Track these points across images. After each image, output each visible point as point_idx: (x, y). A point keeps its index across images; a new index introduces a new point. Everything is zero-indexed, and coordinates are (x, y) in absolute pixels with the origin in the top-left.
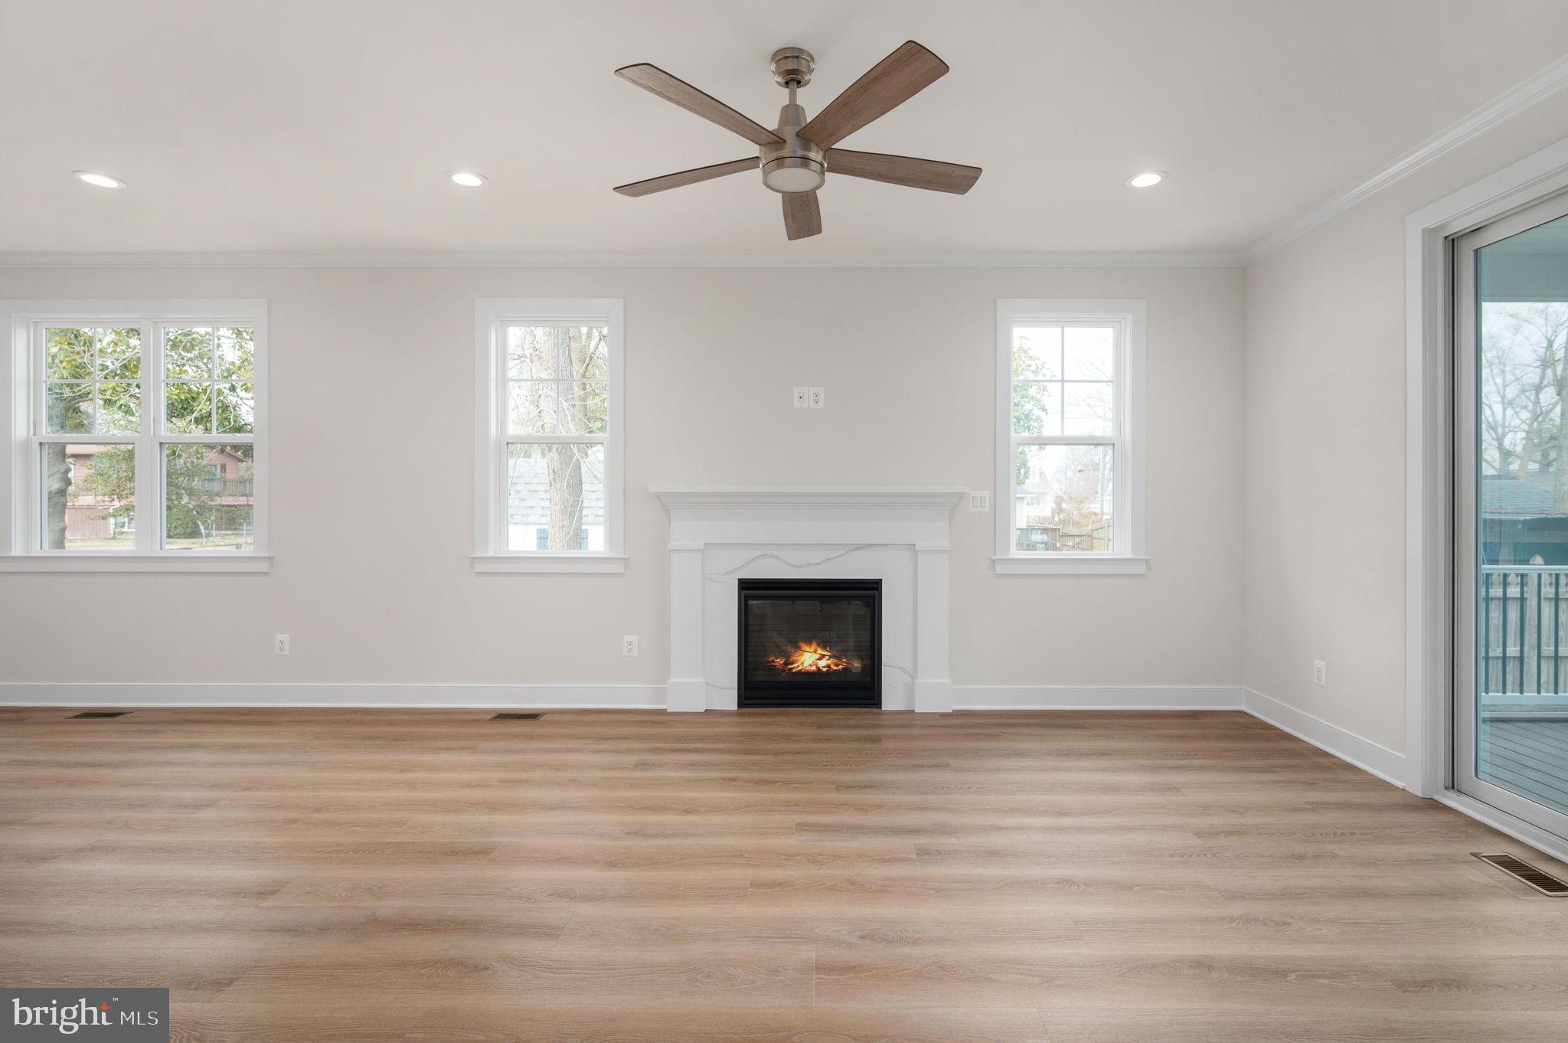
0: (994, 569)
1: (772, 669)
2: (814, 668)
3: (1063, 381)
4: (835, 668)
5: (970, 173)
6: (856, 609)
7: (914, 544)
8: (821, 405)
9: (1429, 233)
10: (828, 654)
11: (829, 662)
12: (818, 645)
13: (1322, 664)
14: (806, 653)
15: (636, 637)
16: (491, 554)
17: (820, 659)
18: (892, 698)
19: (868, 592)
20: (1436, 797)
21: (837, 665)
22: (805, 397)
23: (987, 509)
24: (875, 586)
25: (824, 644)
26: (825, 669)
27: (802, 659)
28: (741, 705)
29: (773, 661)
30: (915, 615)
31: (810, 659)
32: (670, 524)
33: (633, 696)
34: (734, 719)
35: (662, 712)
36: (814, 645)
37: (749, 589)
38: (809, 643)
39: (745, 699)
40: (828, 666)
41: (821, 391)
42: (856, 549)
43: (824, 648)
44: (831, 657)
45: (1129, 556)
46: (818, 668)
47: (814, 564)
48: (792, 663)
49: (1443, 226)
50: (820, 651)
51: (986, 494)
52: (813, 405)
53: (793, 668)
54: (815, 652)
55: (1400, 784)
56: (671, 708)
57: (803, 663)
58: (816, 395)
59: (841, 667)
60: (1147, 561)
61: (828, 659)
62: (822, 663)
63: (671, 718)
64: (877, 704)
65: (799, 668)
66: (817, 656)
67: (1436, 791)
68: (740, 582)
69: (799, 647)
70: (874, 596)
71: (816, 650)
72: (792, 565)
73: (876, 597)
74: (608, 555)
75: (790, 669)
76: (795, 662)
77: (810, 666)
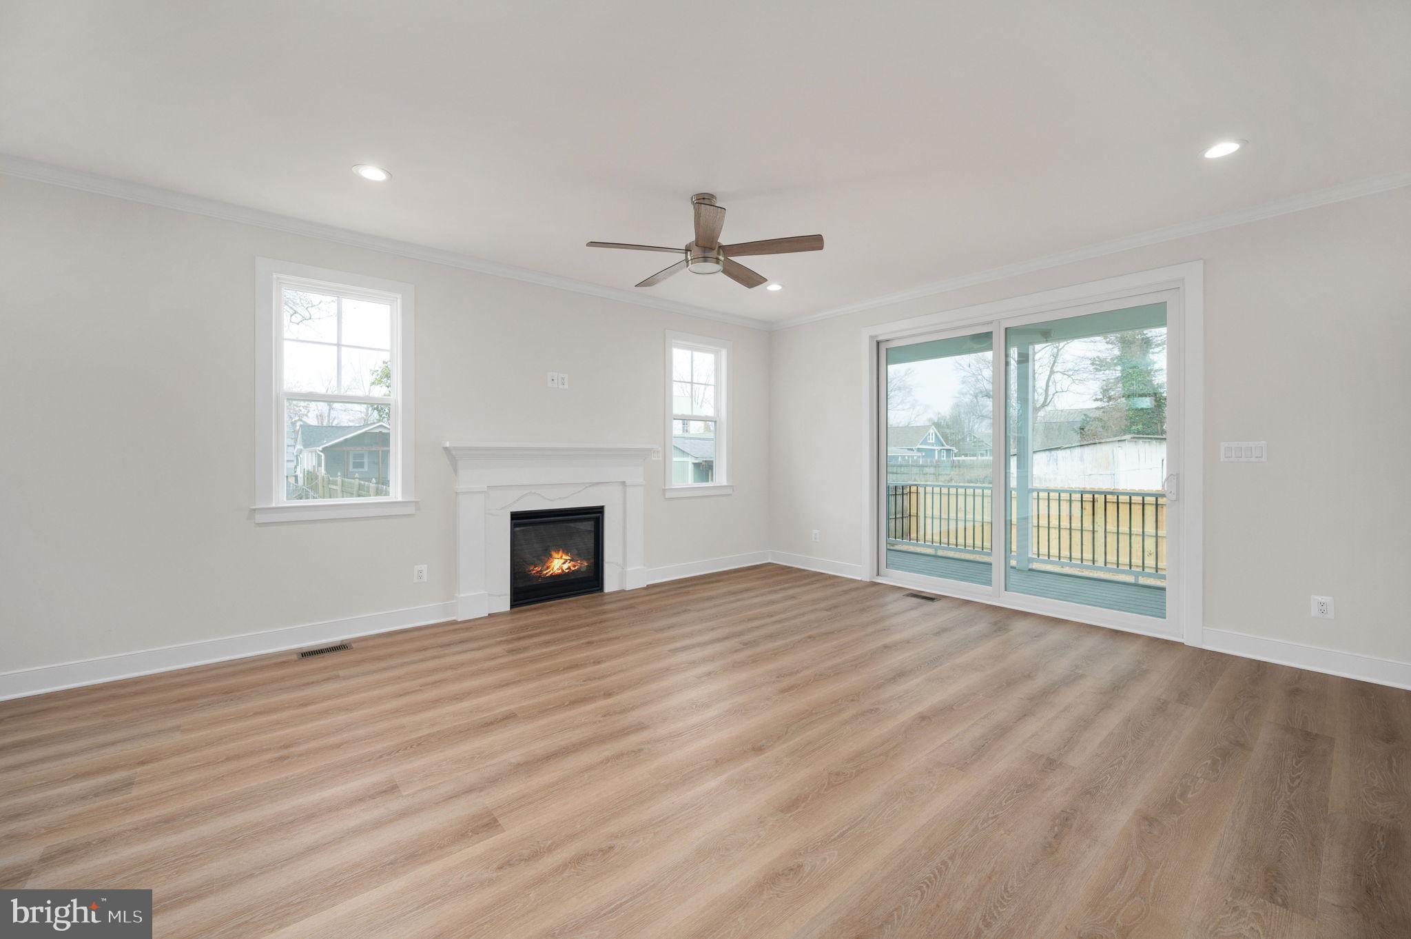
0: (664, 495)
1: (535, 576)
2: (560, 571)
3: (692, 383)
4: (573, 569)
5: (761, 280)
6: (589, 526)
7: (624, 481)
8: (566, 386)
10: (569, 558)
11: (570, 565)
12: (563, 552)
13: (815, 531)
14: (555, 560)
15: (426, 566)
16: (274, 505)
17: (564, 563)
18: (611, 582)
19: (595, 516)
20: (874, 580)
21: (574, 566)
22: (555, 379)
23: (661, 459)
24: (599, 511)
25: (567, 551)
26: (567, 571)
27: (553, 564)
28: (512, 606)
29: (534, 570)
30: (625, 527)
31: (559, 564)
32: (456, 471)
33: (426, 614)
34: (510, 618)
35: (455, 622)
36: (561, 553)
37: (519, 519)
38: (558, 552)
39: (515, 601)
40: (569, 568)
41: (566, 376)
42: (590, 486)
43: (567, 554)
44: (571, 560)
45: (725, 484)
46: (563, 571)
47: (563, 498)
48: (546, 569)
49: (876, 336)
50: (564, 557)
52: (561, 386)
53: (549, 572)
55: (859, 579)
56: (461, 617)
57: (554, 568)
58: (563, 379)
59: (577, 567)
61: (569, 563)
62: (565, 566)
63: (460, 625)
64: (600, 590)
65: (552, 572)
66: (562, 561)
67: (874, 578)
68: (511, 515)
69: (551, 556)
70: (599, 517)
71: (562, 557)
72: (548, 499)
73: (601, 518)
74: (400, 499)
75: (547, 573)
76: (548, 568)
77: (558, 569)
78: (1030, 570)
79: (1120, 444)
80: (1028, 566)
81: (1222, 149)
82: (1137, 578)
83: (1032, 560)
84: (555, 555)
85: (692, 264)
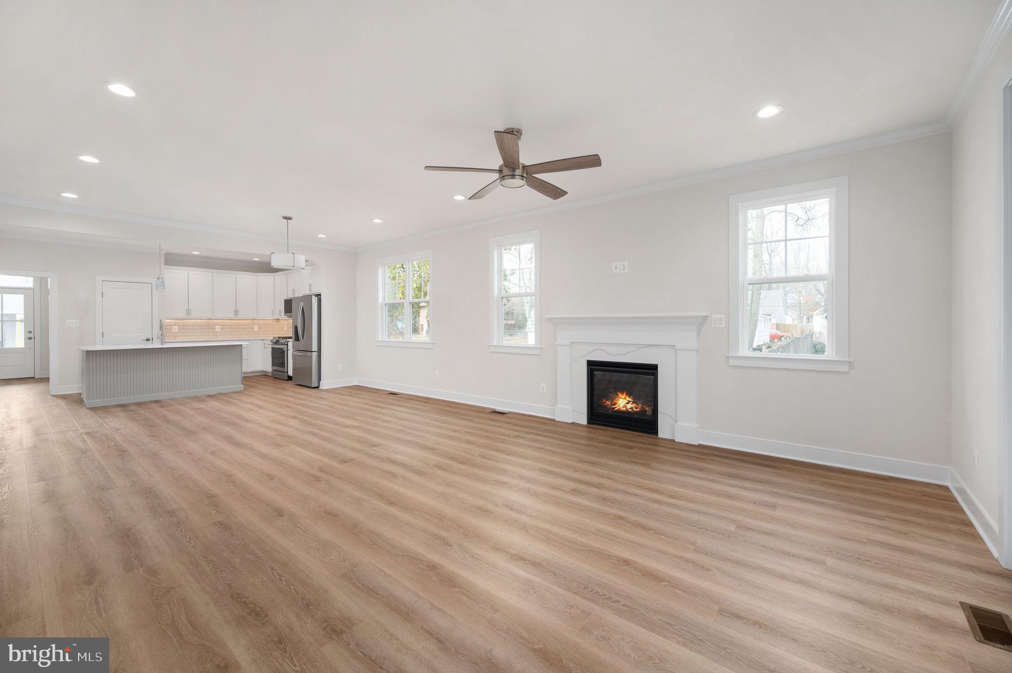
0: (728, 362)
1: (605, 407)
2: (624, 409)
3: (786, 240)
4: (635, 410)
6: (646, 379)
7: (675, 346)
8: (626, 271)
10: (632, 400)
11: (632, 406)
12: (627, 394)
14: (620, 399)
15: (545, 384)
17: (628, 403)
18: (664, 431)
19: (651, 370)
21: (636, 408)
22: (618, 267)
23: (724, 325)
24: (654, 367)
25: (629, 394)
26: (630, 410)
27: (619, 402)
28: (588, 423)
29: (605, 403)
30: (676, 386)
31: (623, 403)
34: (585, 429)
35: (554, 420)
36: (625, 395)
37: (594, 367)
38: (623, 393)
39: (591, 420)
40: (632, 408)
41: (626, 263)
42: (644, 347)
43: (630, 397)
45: (835, 359)
46: (626, 409)
47: (622, 355)
48: (615, 405)
50: (627, 398)
51: (723, 316)
52: (622, 271)
53: (616, 407)
54: (625, 398)
56: (557, 419)
57: (619, 405)
58: (624, 265)
59: (638, 409)
60: (850, 362)
61: (632, 404)
62: (629, 406)
63: (556, 424)
64: (655, 433)
65: (618, 408)
66: (626, 401)
68: (587, 362)
69: (617, 395)
70: (654, 373)
72: (611, 354)
73: (656, 374)
75: (612, 408)
76: (615, 404)
77: (623, 407)
84: (621, 396)
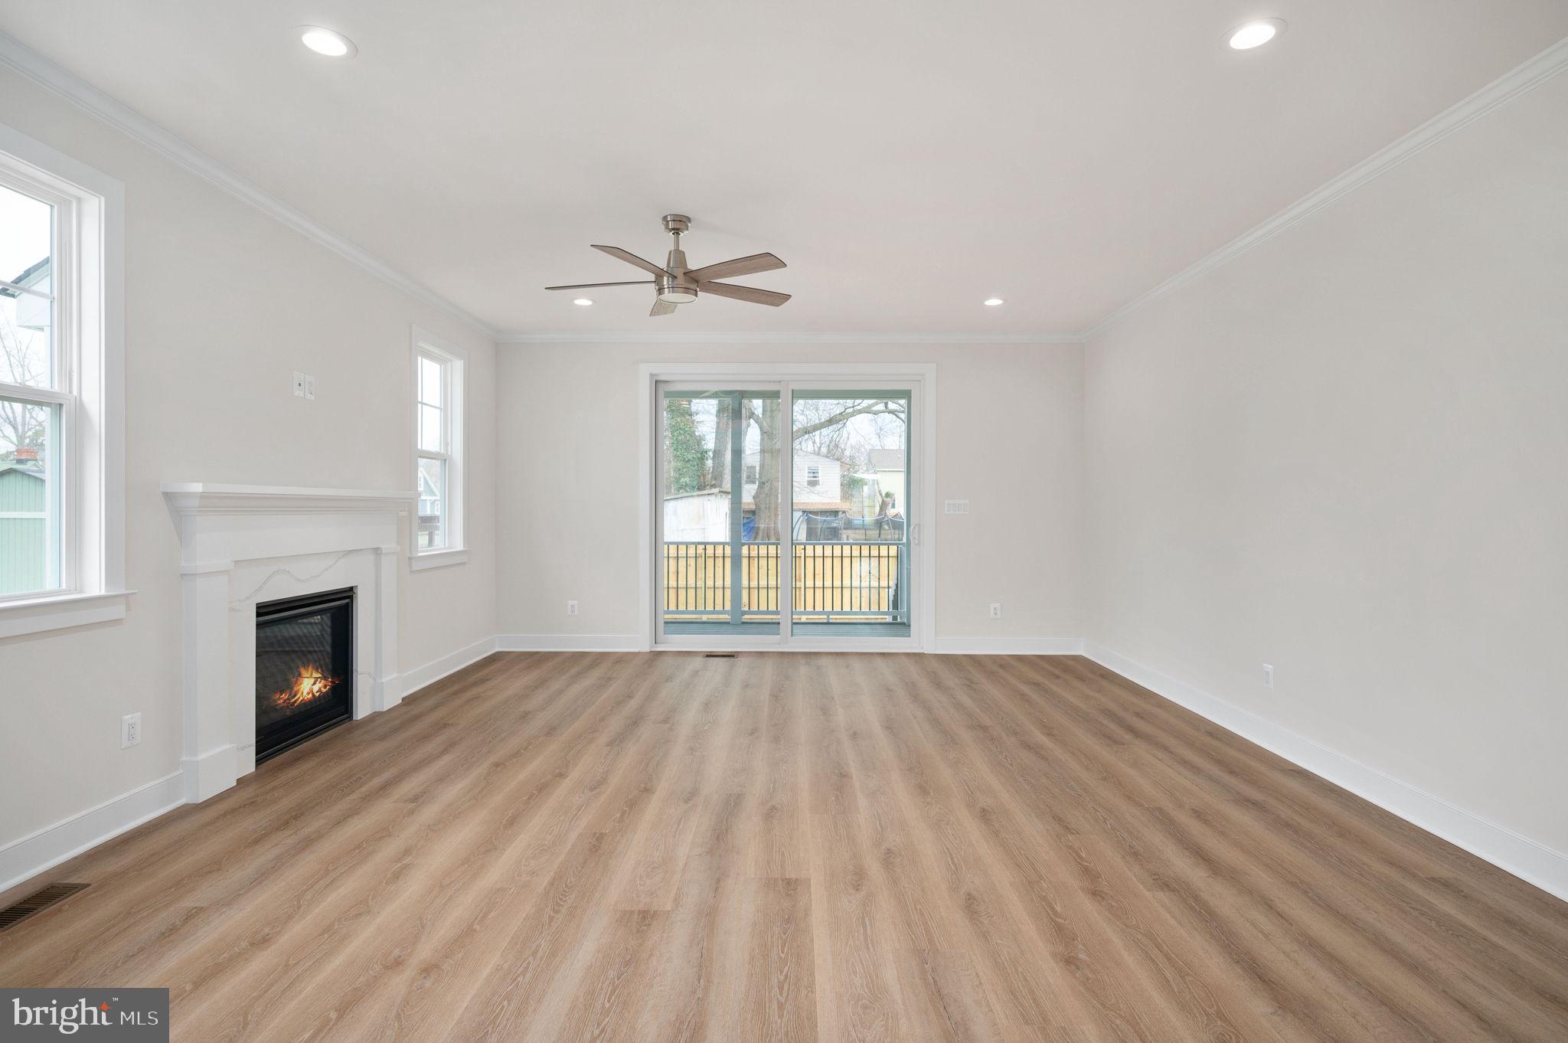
0: (410, 567)
1: (279, 708)
2: (310, 696)
4: (324, 691)
7: (379, 548)
9: (652, 375)
10: (319, 676)
11: (320, 685)
12: (313, 667)
14: (304, 680)
15: (139, 715)
17: (314, 684)
18: (363, 708)
19: (344, 603)
20: (653, 650)
21: (325, 687)
22: (302, 383)
24: (349, 595)
25: (316, 665)
26: (317, 695)
27: (302, 687)
28: (256, 763)
29: (281, 699)
30: (377, 618)
31: (309, 685)
32: (182, 539)
36: (310, 669)
38: (307, 668)
39: (260, 755)
40: (320, 690)
42: (342, 556)
43: (317, 670)
44: (321, 679)
46: (313, 695)
47: (315, 576)
50: (314, 675)
55: (637, 650)
57: (303, 692)
59: (327, 688)
61: (320, 682)
62: (316, 688)
64: (350, 717)
65: (301, 699)
66: (312, 681)
67: (652, 647)
68: (257, 608)
69: (300, 675)
70: (347, 603)
71: (311, 674)
72: (298, 580)
73: (350, 605)
74: (103, 592)
75: (295, 702)
76: (296, 693)
77: (308, 693)
78: (743, 623)
79: (710, 497)
80: (741, 618)
81: (994, 302)
82: (828, 617)
83: (745, 613)
84: (304, 673)
85: (669, 292)
